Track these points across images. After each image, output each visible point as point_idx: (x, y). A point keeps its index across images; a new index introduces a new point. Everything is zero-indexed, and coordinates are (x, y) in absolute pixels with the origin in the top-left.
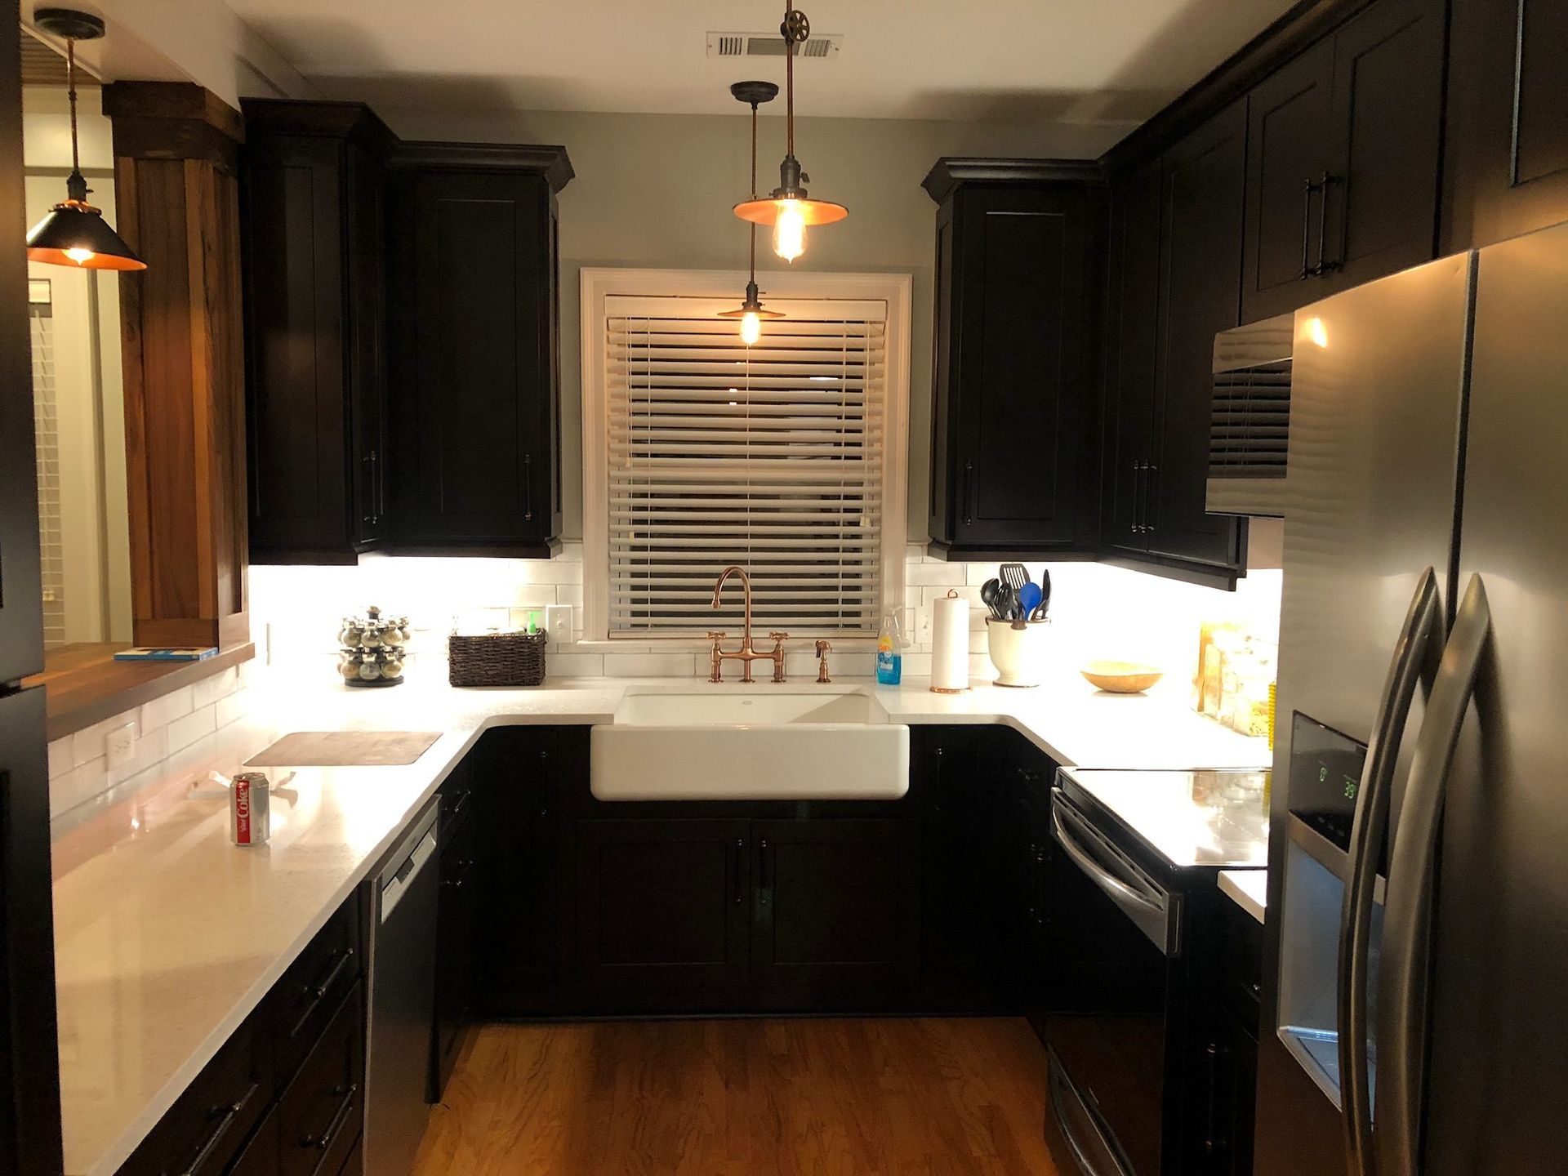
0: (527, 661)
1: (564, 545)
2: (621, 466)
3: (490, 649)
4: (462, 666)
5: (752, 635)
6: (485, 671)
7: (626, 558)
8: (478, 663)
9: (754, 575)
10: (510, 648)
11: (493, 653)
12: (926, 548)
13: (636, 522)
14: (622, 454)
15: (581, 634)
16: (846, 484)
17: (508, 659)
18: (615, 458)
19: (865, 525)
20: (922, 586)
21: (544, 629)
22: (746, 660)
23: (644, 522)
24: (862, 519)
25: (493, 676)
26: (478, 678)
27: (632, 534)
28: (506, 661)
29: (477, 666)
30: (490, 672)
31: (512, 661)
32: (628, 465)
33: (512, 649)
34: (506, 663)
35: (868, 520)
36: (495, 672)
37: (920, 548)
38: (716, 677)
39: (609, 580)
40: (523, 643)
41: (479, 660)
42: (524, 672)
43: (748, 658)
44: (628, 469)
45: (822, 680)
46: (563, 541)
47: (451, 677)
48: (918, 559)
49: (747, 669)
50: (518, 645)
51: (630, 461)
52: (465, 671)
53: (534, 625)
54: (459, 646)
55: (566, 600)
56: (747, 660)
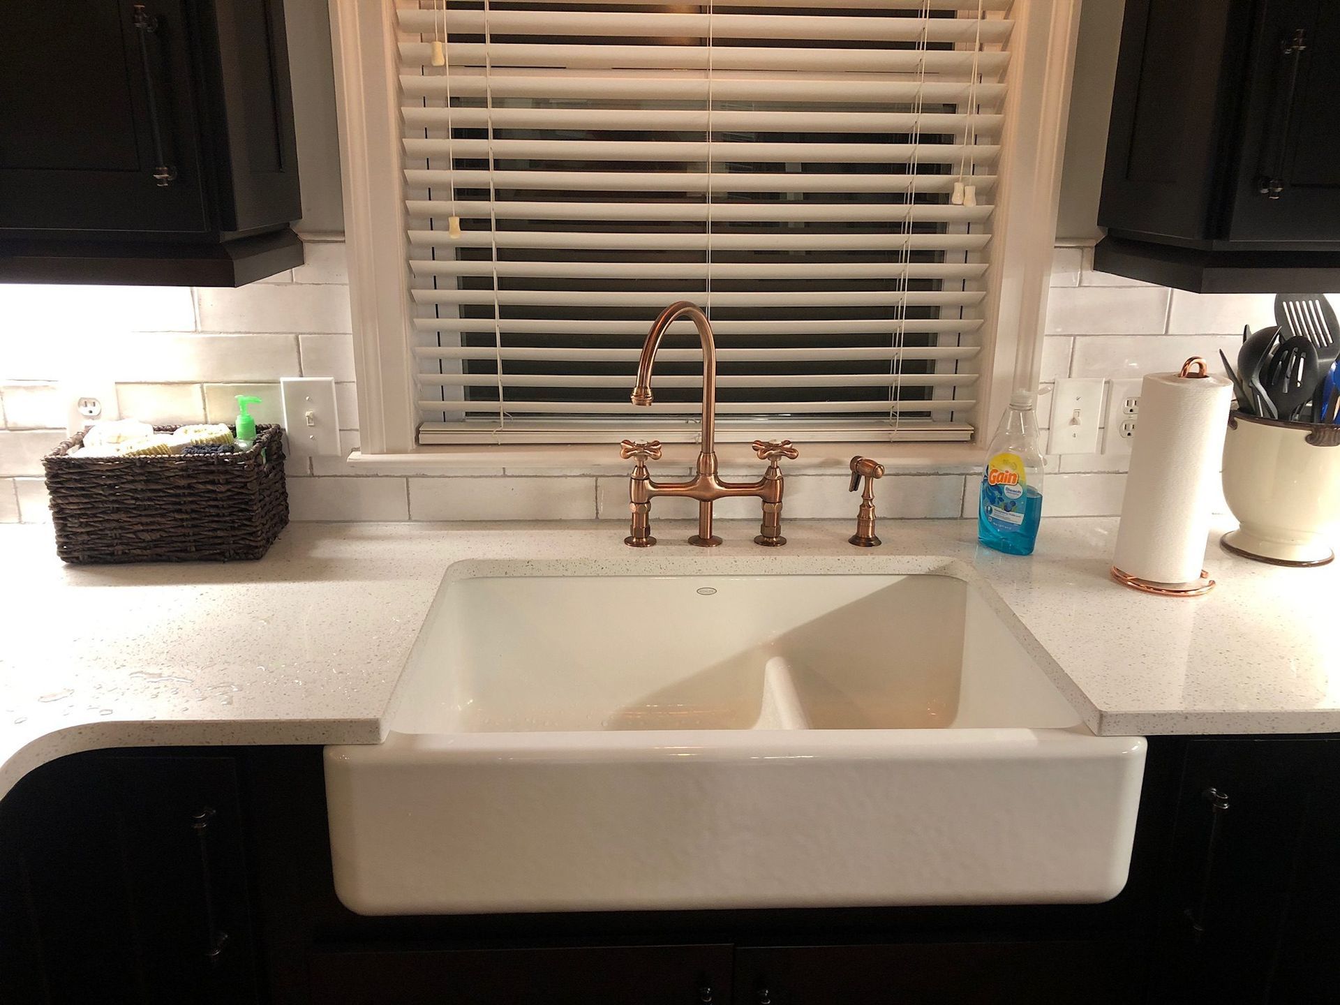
0: (226, 512)
1: (307, 247)
2: (425, 66)
3: (139, 487)
4: (81, 524)
5: (718, 437)
6: (134, 533)
7: (447, 275)
8: (115, 516)
9: (720, 313)
10: (183, 482)
11: (149, 494)
12: (1090, 254)
13: (463, 193)
14: (425, 33)
15: (356, 439)
16: (929, 108)
17: (184, 508)
18: (410, 45)
19: (964, 201)
20: (1075, 336)
21: (278, 427)
22: (703, 500)
23: (480, 193)
24: (958, 187)
25: (156, 543)
26: (120, 547)
27: (455, 222)
28: (180, 511)
29: (114, 525)
30: (147, 536)
31: (193, 511)
32: (440, 61)
33: (189, 486)
34: (177, 516)
35: (971, 191)
36: (157, 535)
37: (1078, 253)
38: (641, 536)
39: (412, 323)
40: (212, 472)
41: (118, 510)
42: (220, 533)
43: (708, 495)
44: (440, 70)
45: (862, 541)
46: (303, 237)
47: (60, 546)
48: (1073, 277)
49: (705, 520)
50: (203, 478)
51: (442, 51)
52: (88, 533)
53: (253, 421)
54: (68, 480)
55: (319, 366)
56: (707, 500)
